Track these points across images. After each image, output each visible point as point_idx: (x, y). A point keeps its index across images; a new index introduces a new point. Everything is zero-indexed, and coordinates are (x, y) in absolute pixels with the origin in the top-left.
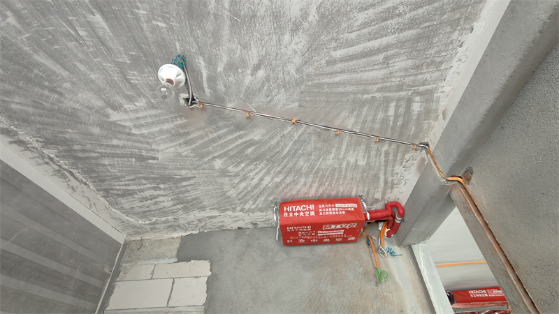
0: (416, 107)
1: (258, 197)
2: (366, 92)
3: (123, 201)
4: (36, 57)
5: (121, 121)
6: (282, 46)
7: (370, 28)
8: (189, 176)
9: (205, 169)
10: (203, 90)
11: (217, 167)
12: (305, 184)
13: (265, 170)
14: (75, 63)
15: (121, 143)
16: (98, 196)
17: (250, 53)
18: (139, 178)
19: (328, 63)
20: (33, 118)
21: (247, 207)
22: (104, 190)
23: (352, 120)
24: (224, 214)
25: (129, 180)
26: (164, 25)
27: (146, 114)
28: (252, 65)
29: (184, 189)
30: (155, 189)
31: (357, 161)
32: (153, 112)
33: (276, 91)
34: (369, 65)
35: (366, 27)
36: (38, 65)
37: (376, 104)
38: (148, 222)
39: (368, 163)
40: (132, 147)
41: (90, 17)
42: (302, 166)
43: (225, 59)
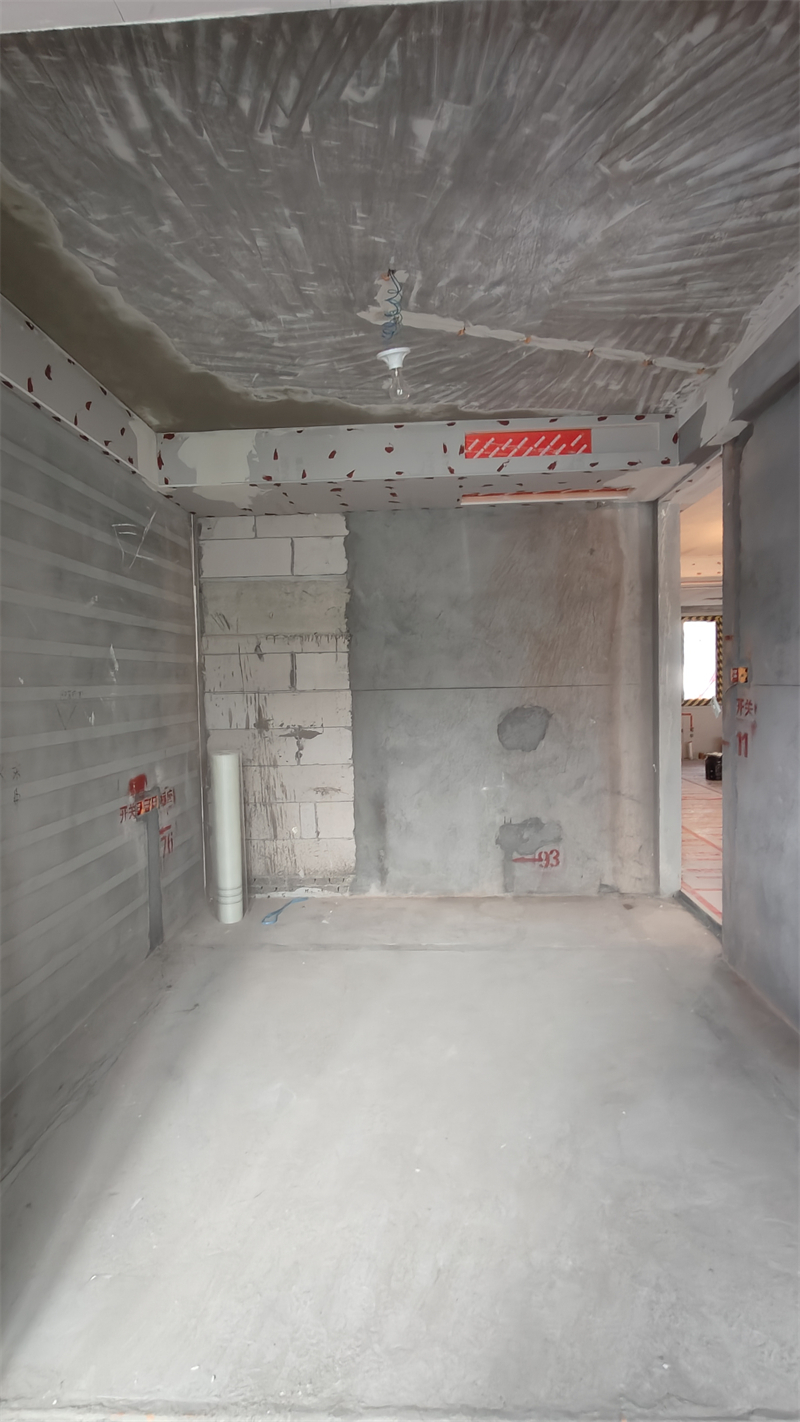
0: (714, 328)
2: (645, 312)
4: (177, 263)
6: (541, 265)
7: (670, 251)
14: (232, 271)
15: (247, 356)
23: (616, 340)
26: (383, 240)
27: (306, 325)
28: (489, 282)
34: (656, 285)
35: (664, 250)
36: (175, 271)
37: (656, 325)
39: (624, 388)
40: (264, 361)
41: (282, 230)
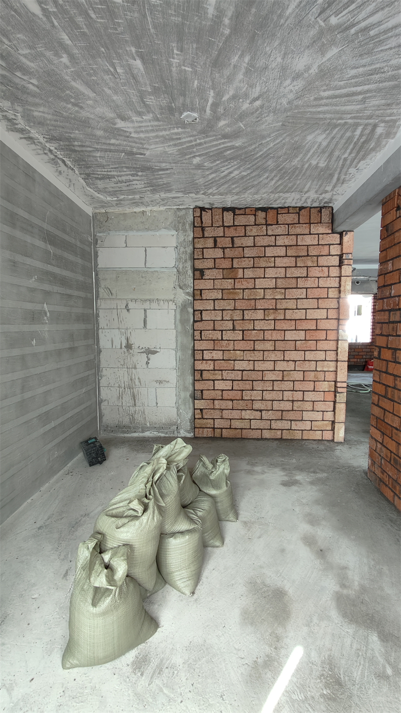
0: (379, 130)
1: (222, 185)
2: (341, 119)
3: (99, 182)
4: (73, 83)
5: (125, 127)
6: (282, 87)
7: (357, 80)
8: (168, 167)
9: (184, 163)
10: (205, 111)
11: (194, 163)
12: (267, 178)
13: (236, 166)
14: (104, 89)
15: (117, 142)
16: (80, 178)
17: (254, 90)
18: (123, 167)
19: (316, 99)
20: (48, 122)
21: (210, 191)
22: (86, 174)
23: (324, 136)
24: (187, 195)
25: (112, 168)
27: (149, 124)
28: (252, 98)
29: (159, 176)
30: (133, 175)
31: (318, 163)
32: (156, 123)
33: (266, 115)
34: (349, 101)
35: (354, 79)
36: (71, 88)
37: (346, 127)
38: (116, 199)
39: (327, 165)
40: (126, 145)
41: (131, 61)
42: (270, 165)
43: (231, 93)
